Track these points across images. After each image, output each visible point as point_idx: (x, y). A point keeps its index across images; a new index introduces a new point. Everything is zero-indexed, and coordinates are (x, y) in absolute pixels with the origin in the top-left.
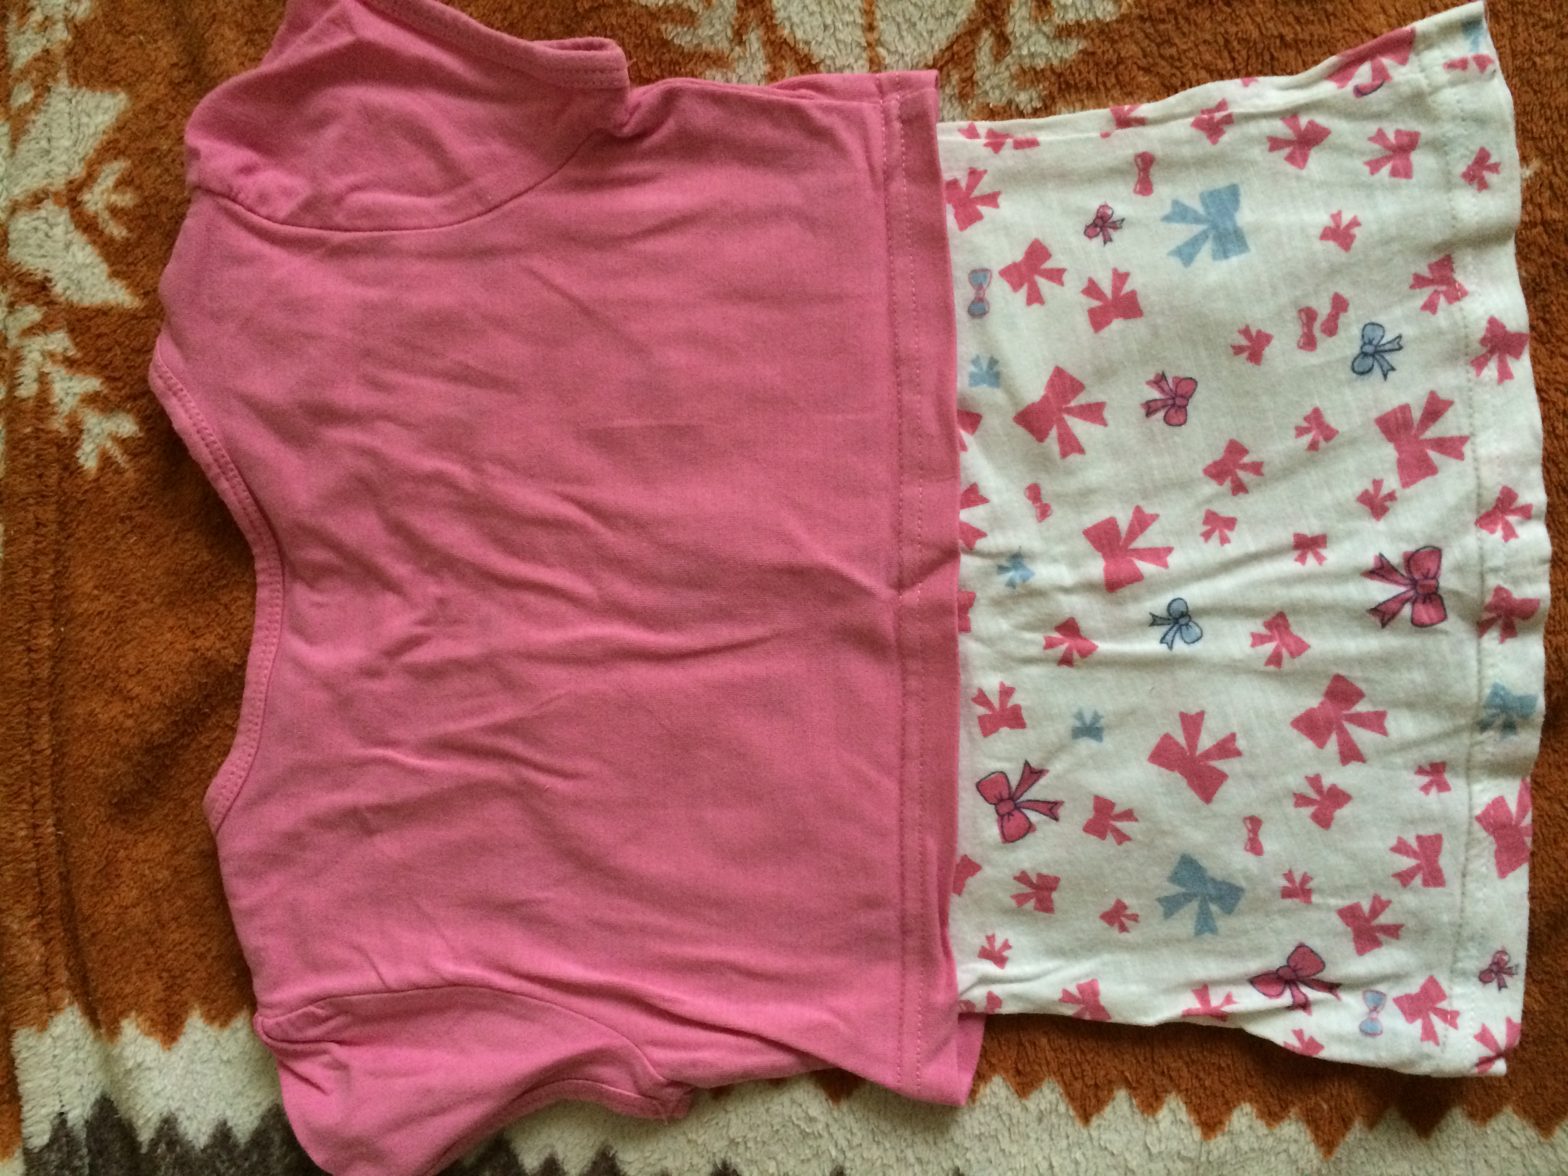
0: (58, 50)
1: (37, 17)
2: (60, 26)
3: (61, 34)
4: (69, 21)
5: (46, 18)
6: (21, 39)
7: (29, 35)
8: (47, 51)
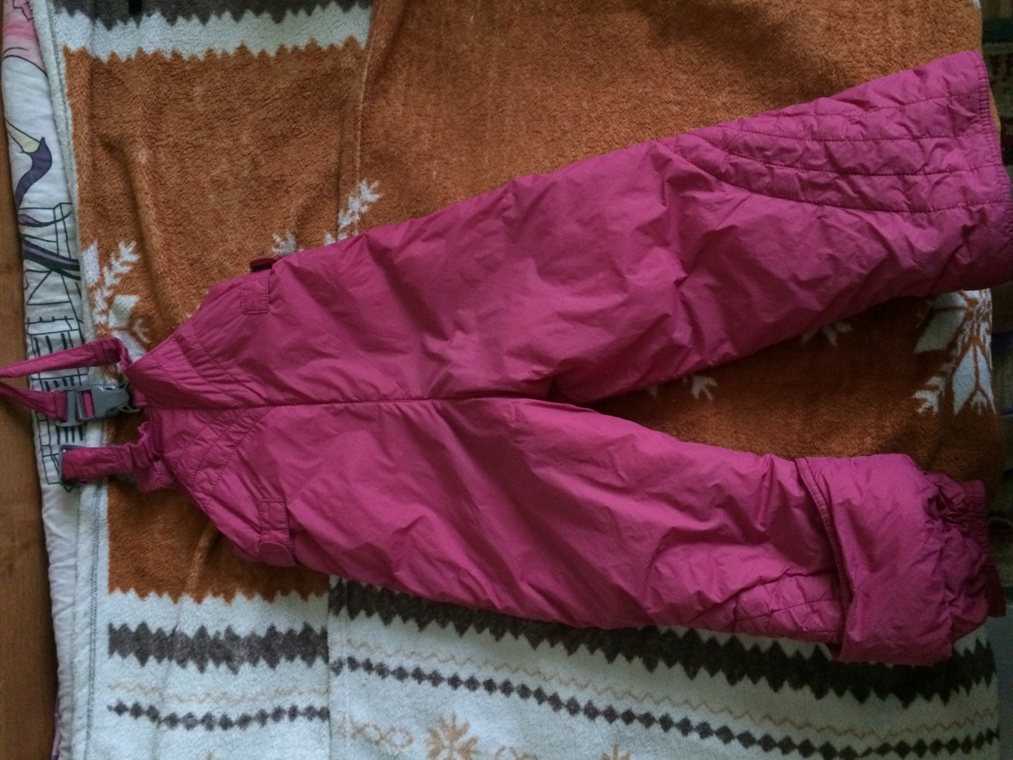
0: (356, 222)
1: (350, 211)
2: (357, 215)
3: (357, 217)
4: (360, 213)
5: (353, 212)
6: (345, 219)
7: (347, 217)
8: (352, 223)
